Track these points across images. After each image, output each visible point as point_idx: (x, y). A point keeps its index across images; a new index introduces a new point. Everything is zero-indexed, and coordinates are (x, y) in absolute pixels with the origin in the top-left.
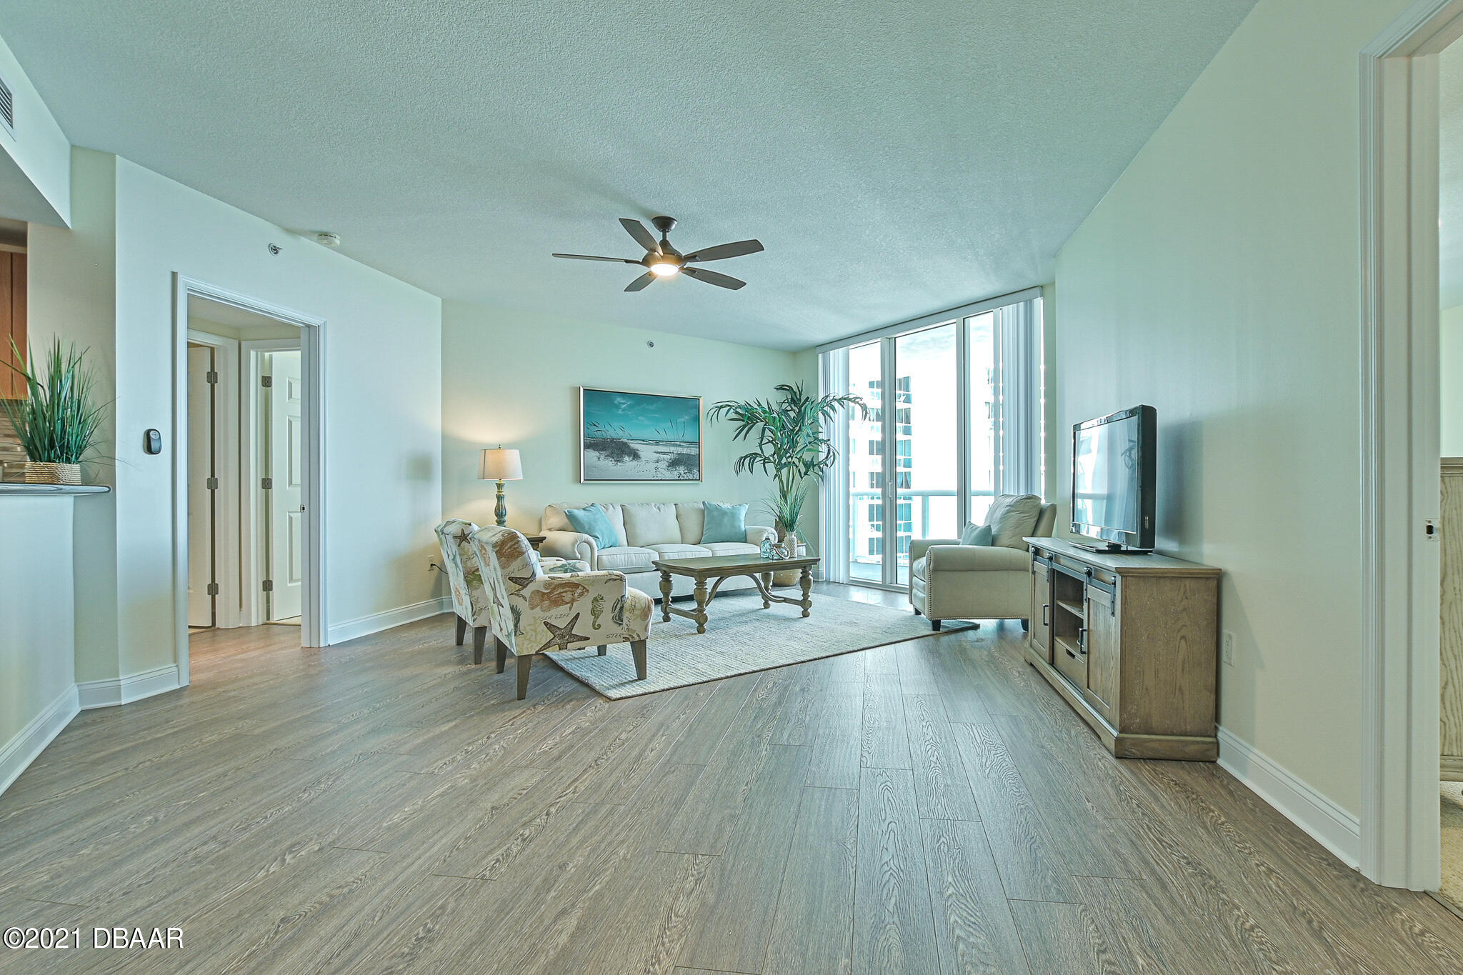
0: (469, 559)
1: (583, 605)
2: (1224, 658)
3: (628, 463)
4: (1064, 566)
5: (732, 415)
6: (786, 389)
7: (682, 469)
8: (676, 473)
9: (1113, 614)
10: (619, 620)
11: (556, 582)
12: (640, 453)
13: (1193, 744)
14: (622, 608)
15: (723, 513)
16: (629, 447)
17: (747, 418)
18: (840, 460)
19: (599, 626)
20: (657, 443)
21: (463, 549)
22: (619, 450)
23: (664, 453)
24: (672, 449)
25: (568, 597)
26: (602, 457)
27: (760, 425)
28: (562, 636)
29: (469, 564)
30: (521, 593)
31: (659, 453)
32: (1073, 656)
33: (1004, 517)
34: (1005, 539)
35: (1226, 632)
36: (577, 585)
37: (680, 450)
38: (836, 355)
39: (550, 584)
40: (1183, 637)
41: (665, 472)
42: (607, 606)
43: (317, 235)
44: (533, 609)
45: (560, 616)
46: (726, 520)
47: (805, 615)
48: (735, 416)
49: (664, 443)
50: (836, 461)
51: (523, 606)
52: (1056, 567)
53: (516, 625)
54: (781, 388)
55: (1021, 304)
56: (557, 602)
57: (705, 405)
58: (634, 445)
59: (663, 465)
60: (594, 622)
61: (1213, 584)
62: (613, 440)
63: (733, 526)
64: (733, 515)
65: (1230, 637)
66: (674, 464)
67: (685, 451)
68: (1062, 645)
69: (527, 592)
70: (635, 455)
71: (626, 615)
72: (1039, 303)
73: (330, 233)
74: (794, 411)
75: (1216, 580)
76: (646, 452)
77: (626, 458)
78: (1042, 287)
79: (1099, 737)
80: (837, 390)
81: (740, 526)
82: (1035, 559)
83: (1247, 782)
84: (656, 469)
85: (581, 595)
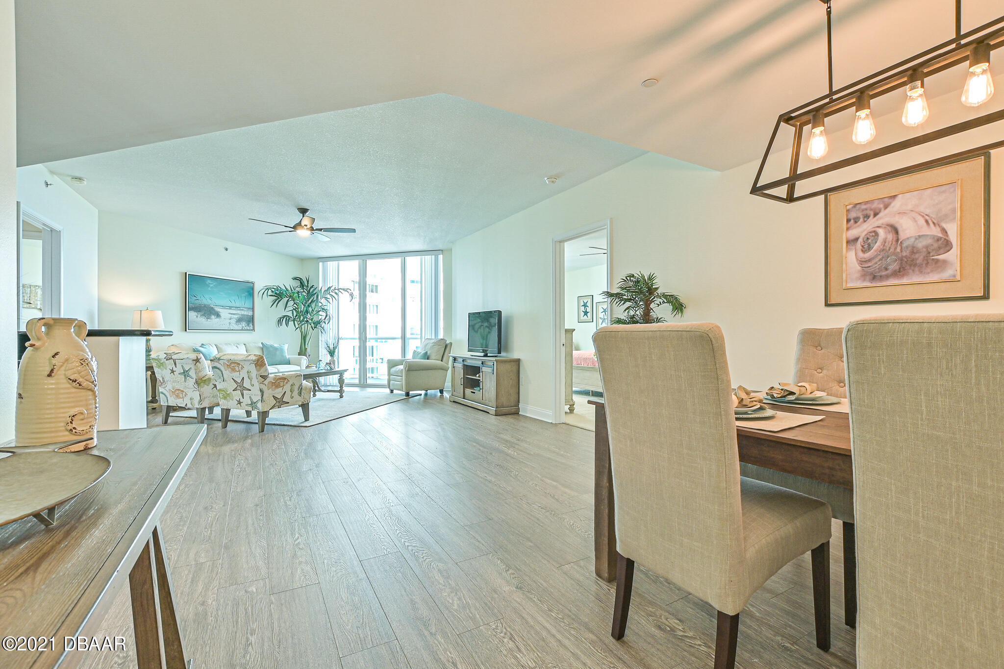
0: (200, 371)
1: (287, 388)
2: (520, 384)
3: (214, 321)
4: (469, 363)
5: (270, 293)
6: (298, 280)
7: (244, 324)
8: (240, 326)
9: (493, 374)
10: (300, 394)
11: (278, 377)
12: (221, 314)
13: (513, 409)
14: (301, 388)
15: (276, 349)
16: (214, 310)
17: (278, 295)
18: (333, 322)
19: (293, 397)
20: (230, 308)
21: (197, 367)
22: (208, 311)
23: (234, 314)
24: (239, 312)
25: (282, 384)
26: (199, 316)
27: (286, 299)
28: (279, 402)
29: (200, 374)
30: (264, 382)
31: (231, 314)
32: (474, 393)
33: (432, 347)
34: (433, 356)
35: (521, 376)
36: (285, 379)
37: (243, 313)
38: (331, 265)
39: (275, 378)
40: (511, 379)
41: (235, 326)
42: (296, 388)
43: (70, 178)
44: (268, 390)
45: (278, 393)
46: (278, 353)
47: (341, 397)
48: (271, 294)
49: (234, 308)
50: (331, 321)
51: (265, 388)
52: (465, 363)
53: (262, 398)
54: (295, 279)
55: (433, 256)
56: (278, 386)
57: (257, 288)
58: (217, 309)
59: (233, 321)
60: (291, 395)
61: (518, 363)
62: (205, 305)
63: (282, 356)
64: (282, 350)
65: (522, 378)
66: (239, 321)
67: (245, 313)
68: (468, 391)
69: (266, 382)
70: (218, 315)
71: (303, 391)
72: (441, 257)
73: (82, 178)
74: (305, 292)
75: (518, 361)
76: (224, 313)
77: (213, 317)
78: (442, 250)
79: (488, 413)
80: (331, 282)
81: (286, 356)
82: (454, 362)
83: (527, 415)
84: (230, 323)
85: (287, 383)
